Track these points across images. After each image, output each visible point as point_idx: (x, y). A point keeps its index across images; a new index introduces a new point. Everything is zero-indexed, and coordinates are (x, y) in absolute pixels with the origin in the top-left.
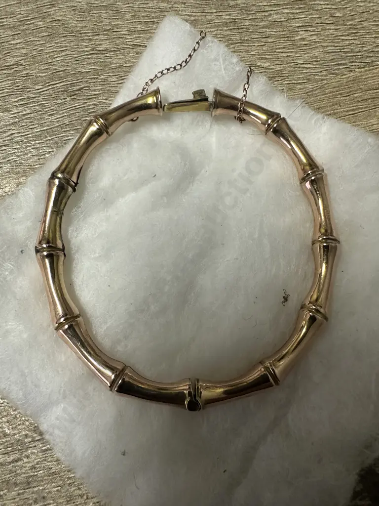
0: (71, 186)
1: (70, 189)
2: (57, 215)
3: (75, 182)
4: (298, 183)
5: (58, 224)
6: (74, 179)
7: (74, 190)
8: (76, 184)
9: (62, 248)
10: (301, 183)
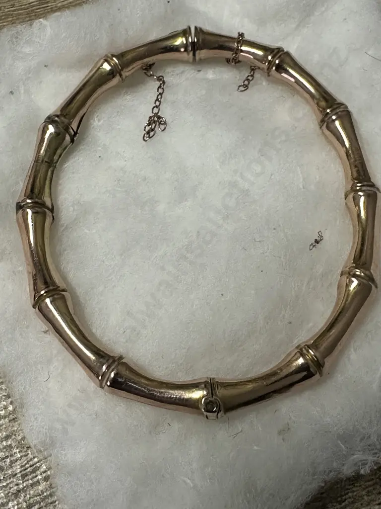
0: (70, 135)
1: (68, 138)
2: (49, 167)
3: (75, 131)
4: (318, 127)
5: (48, 179)
6: (74, 125)
7: (72, 141)
8: (76, 133)
9: (51, 207)
10: (321, 128)
